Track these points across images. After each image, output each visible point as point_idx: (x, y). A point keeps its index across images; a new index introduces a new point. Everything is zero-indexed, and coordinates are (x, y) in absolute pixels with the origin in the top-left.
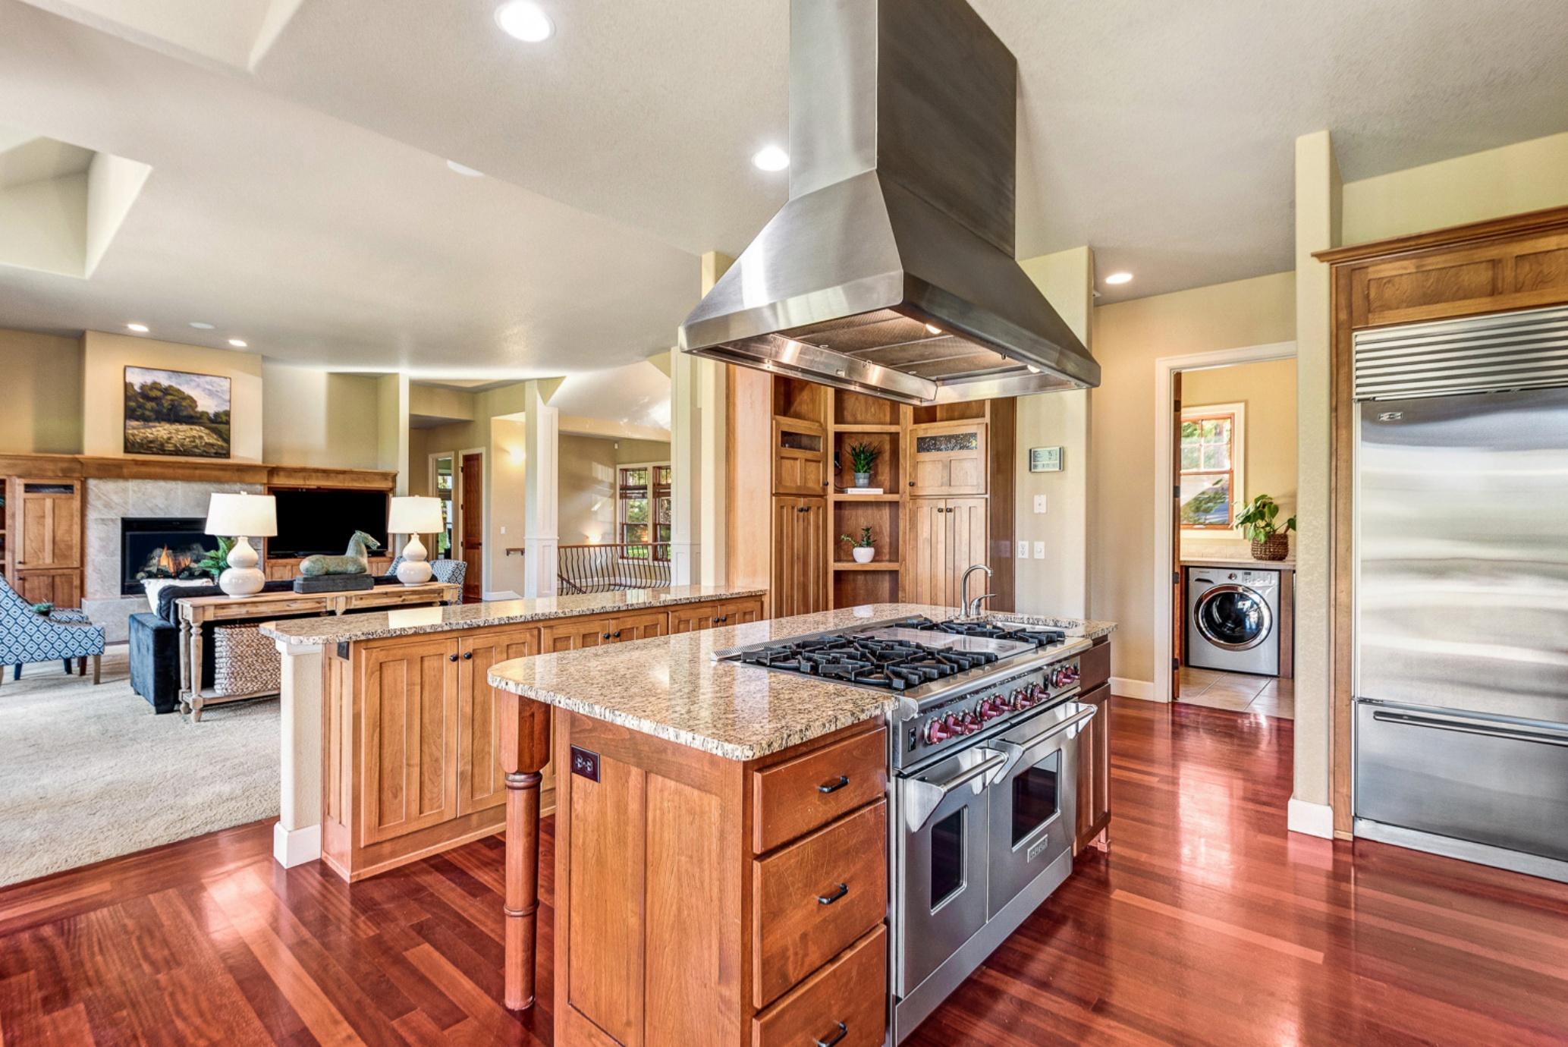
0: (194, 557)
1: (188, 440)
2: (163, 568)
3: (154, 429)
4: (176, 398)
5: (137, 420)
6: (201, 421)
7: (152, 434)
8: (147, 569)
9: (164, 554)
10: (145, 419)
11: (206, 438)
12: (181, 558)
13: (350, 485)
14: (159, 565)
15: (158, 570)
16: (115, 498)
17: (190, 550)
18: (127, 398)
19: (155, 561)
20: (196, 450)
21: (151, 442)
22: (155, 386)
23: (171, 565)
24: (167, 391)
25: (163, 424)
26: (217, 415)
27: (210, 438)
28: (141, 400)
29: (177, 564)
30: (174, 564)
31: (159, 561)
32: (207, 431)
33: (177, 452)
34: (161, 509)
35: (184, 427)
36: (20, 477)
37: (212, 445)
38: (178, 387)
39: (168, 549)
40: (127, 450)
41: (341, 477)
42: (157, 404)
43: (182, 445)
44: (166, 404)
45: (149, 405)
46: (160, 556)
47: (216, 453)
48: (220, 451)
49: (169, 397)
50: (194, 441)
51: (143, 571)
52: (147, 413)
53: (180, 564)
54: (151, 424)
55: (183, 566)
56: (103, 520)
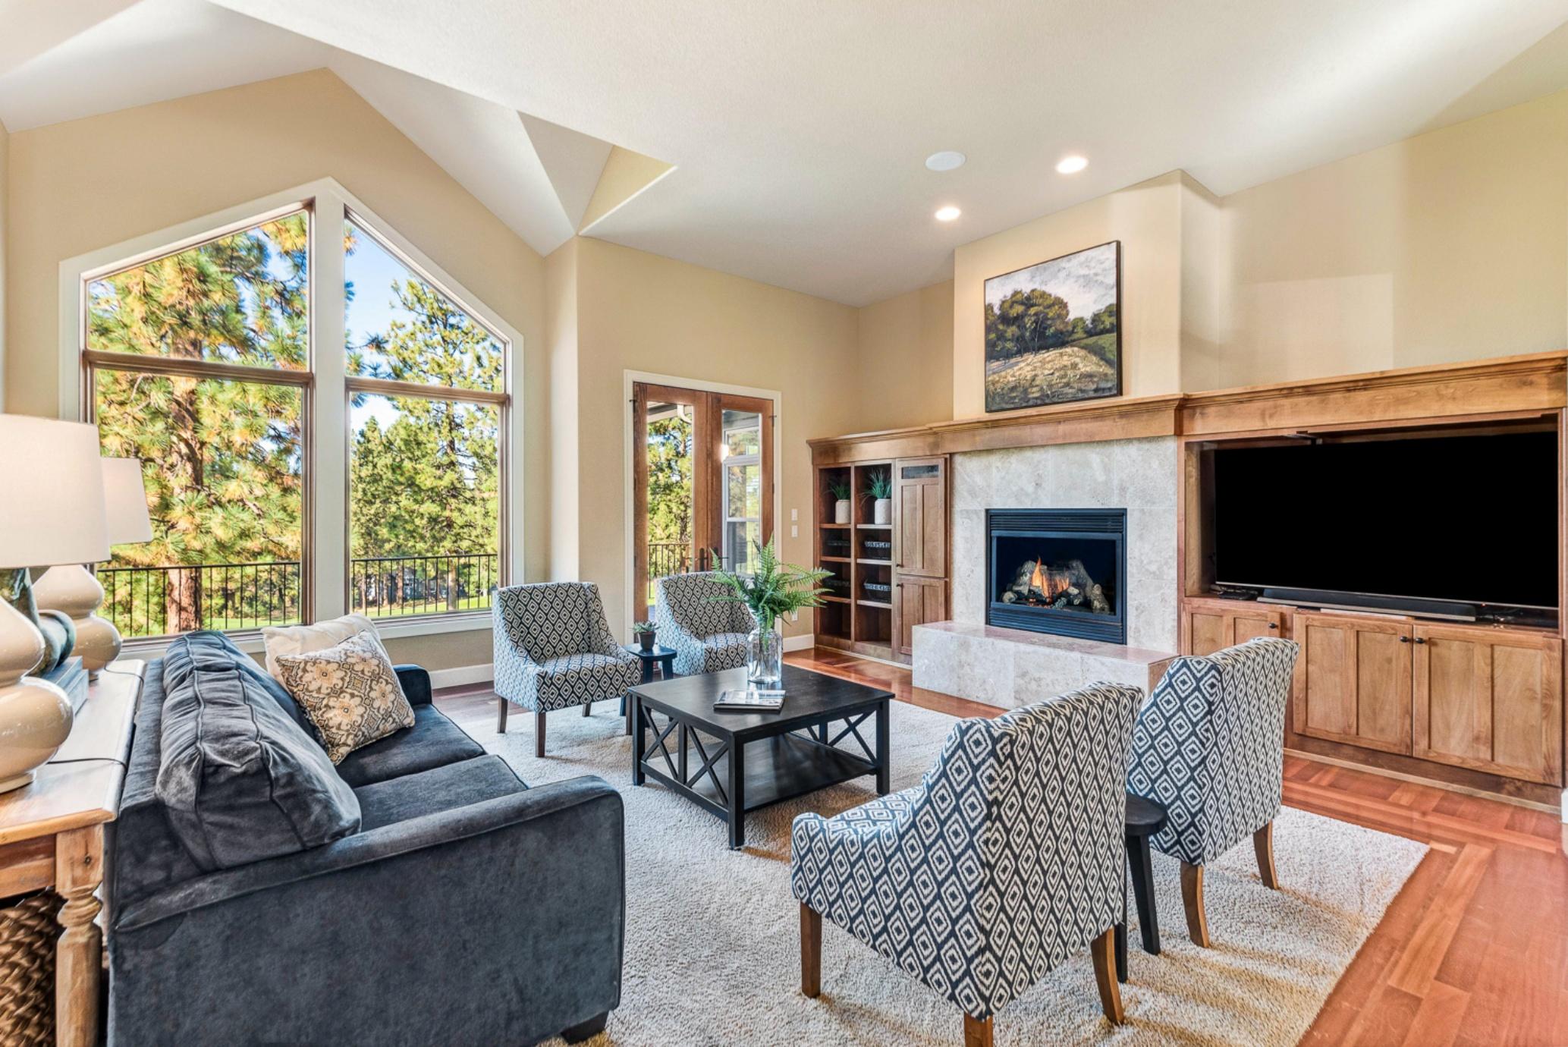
0: (1074, 580)
1: (1057, 374)
2: (1036, 590)
3: (1016, 368)
4: (1041, 308)
5: (998, 360)
6: (1075, 336)
7: (1013, 376)
8: (1016, 588)
9: (1037, 569)
10: (1008, 355)
11: (1080, 366)
12: (1057, 578)
13: (1390, 415)
14: (1031, 584)
15: (1030, 591)
16: (979, 480)
17: (1068, 568)
18: (988, 329)
19: (1026, 579)
20: (1067, 390)
21: (1013, 389)
22: (1018, 298)
23: (1046, 587)
24: (1028, 301)
25: (1026, 356)
26: (1096, 318)
27: (1089, 364)
28: (1001, 327)
29: (1053, 586)
30: (1050, 585)
31: (1031, 579)
32: (1083, 353)
33: (1044, 401)
34: (1027, 495)
35: (1052, 354)
36: (902, 458)
37: (1090, 376)
38: (1044, 288)
39: (1042, 564)
40: (988, 410)
41: (1362, 397)
42: (1018, 327)
43: (1050, 386)
44: (1029, 322)
45: (1012, 331)
46: (1032, 573)
47: (1096, 390)
48: (1103, 385)
49: (1032, 311)
50: (1065, 376)
51: (1011, 590)
52: (1009, 345)
53: (1056, 586)
54: (1013, 360)
55: (1060, 590)
56: (967, 511)
